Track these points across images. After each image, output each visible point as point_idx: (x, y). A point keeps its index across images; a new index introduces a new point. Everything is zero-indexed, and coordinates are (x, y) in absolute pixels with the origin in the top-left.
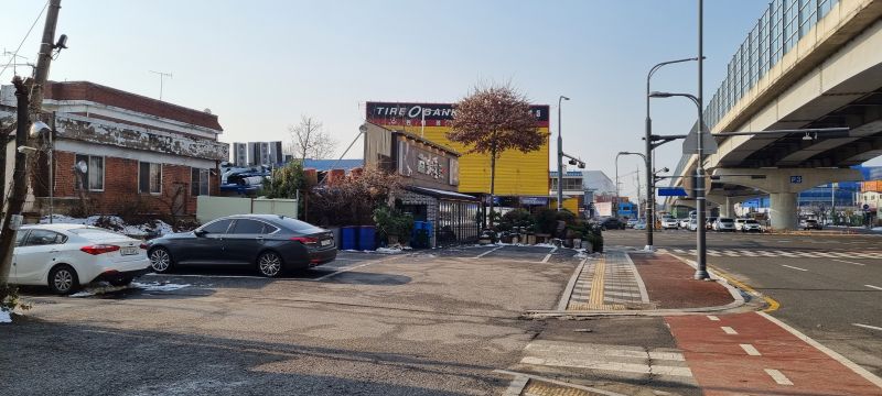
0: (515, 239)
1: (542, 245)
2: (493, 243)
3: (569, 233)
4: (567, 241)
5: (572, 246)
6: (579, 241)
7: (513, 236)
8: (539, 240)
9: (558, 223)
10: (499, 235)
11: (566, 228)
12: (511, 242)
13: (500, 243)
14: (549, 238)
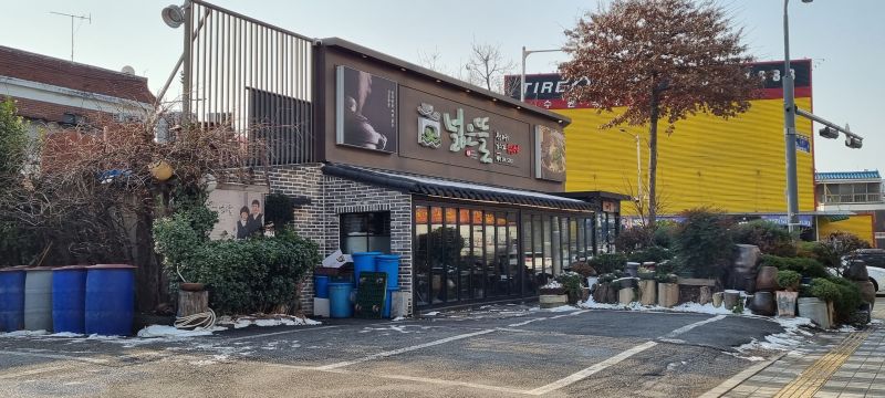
0: (626, 293)
1: (693, 307)
2: (572, 302)
3: (765, 276)
4: (758, 298)
5: (772, 311)
6: (791, 296)
7: (620, 286)
8: (687, 294)
9: (737, 252)
10: (592, 281)
11: (760, 262)
12: (616, 300)
13: (591, 303)
14: (712, 290)
